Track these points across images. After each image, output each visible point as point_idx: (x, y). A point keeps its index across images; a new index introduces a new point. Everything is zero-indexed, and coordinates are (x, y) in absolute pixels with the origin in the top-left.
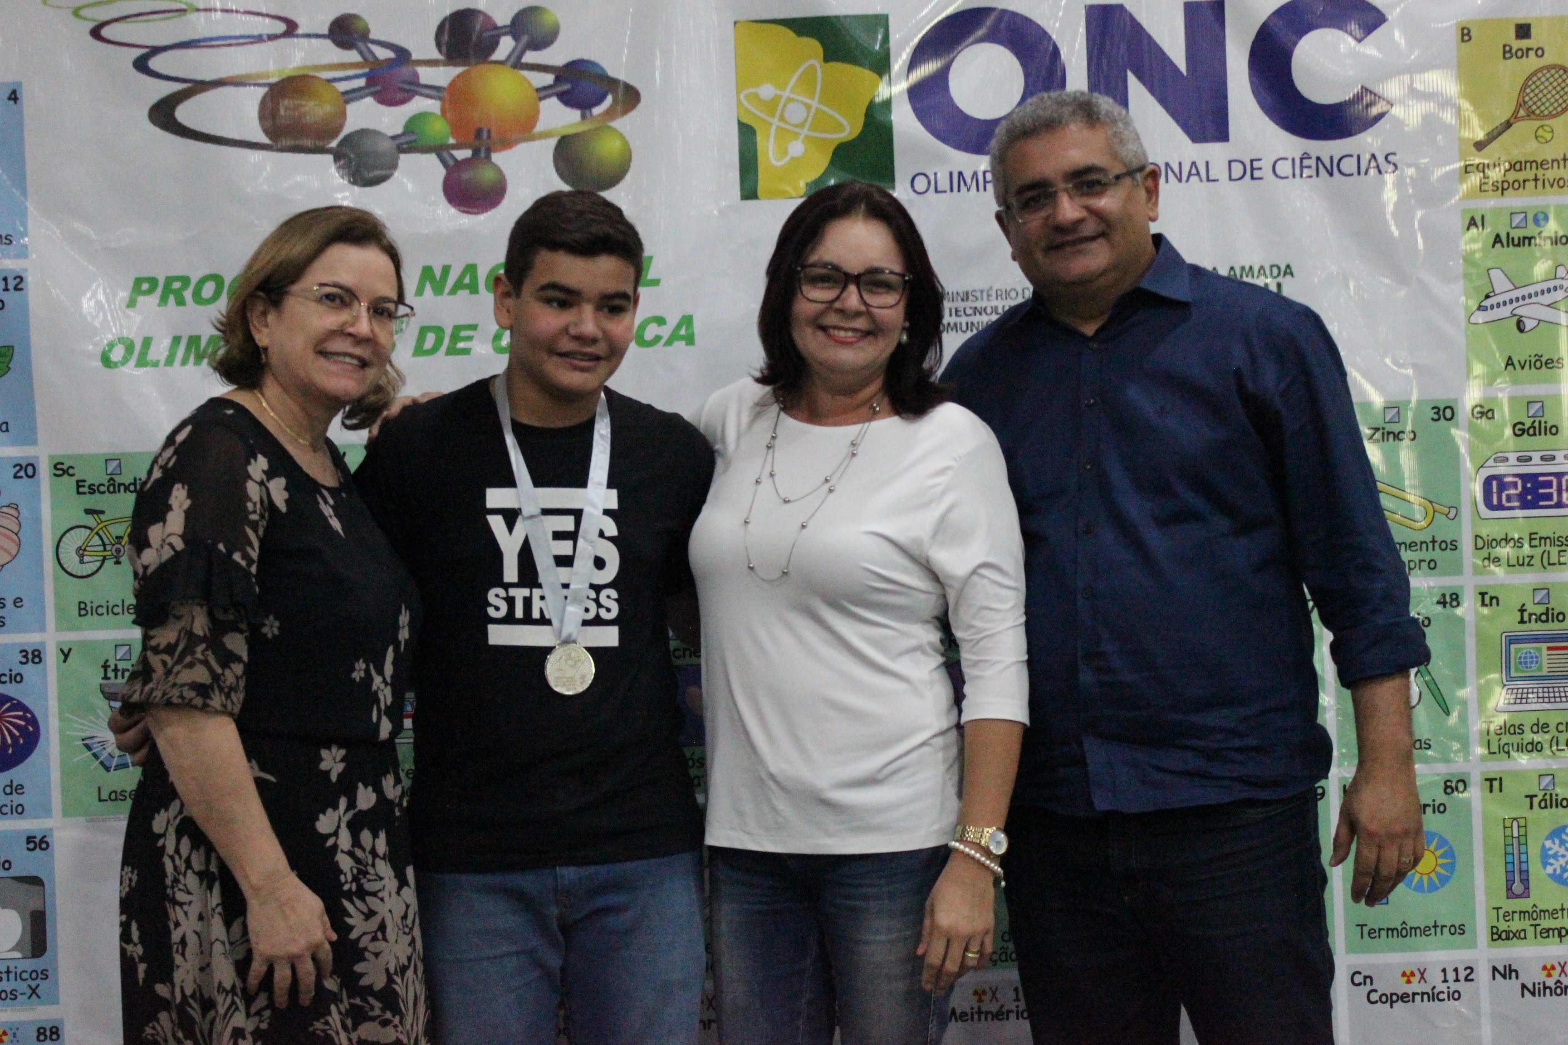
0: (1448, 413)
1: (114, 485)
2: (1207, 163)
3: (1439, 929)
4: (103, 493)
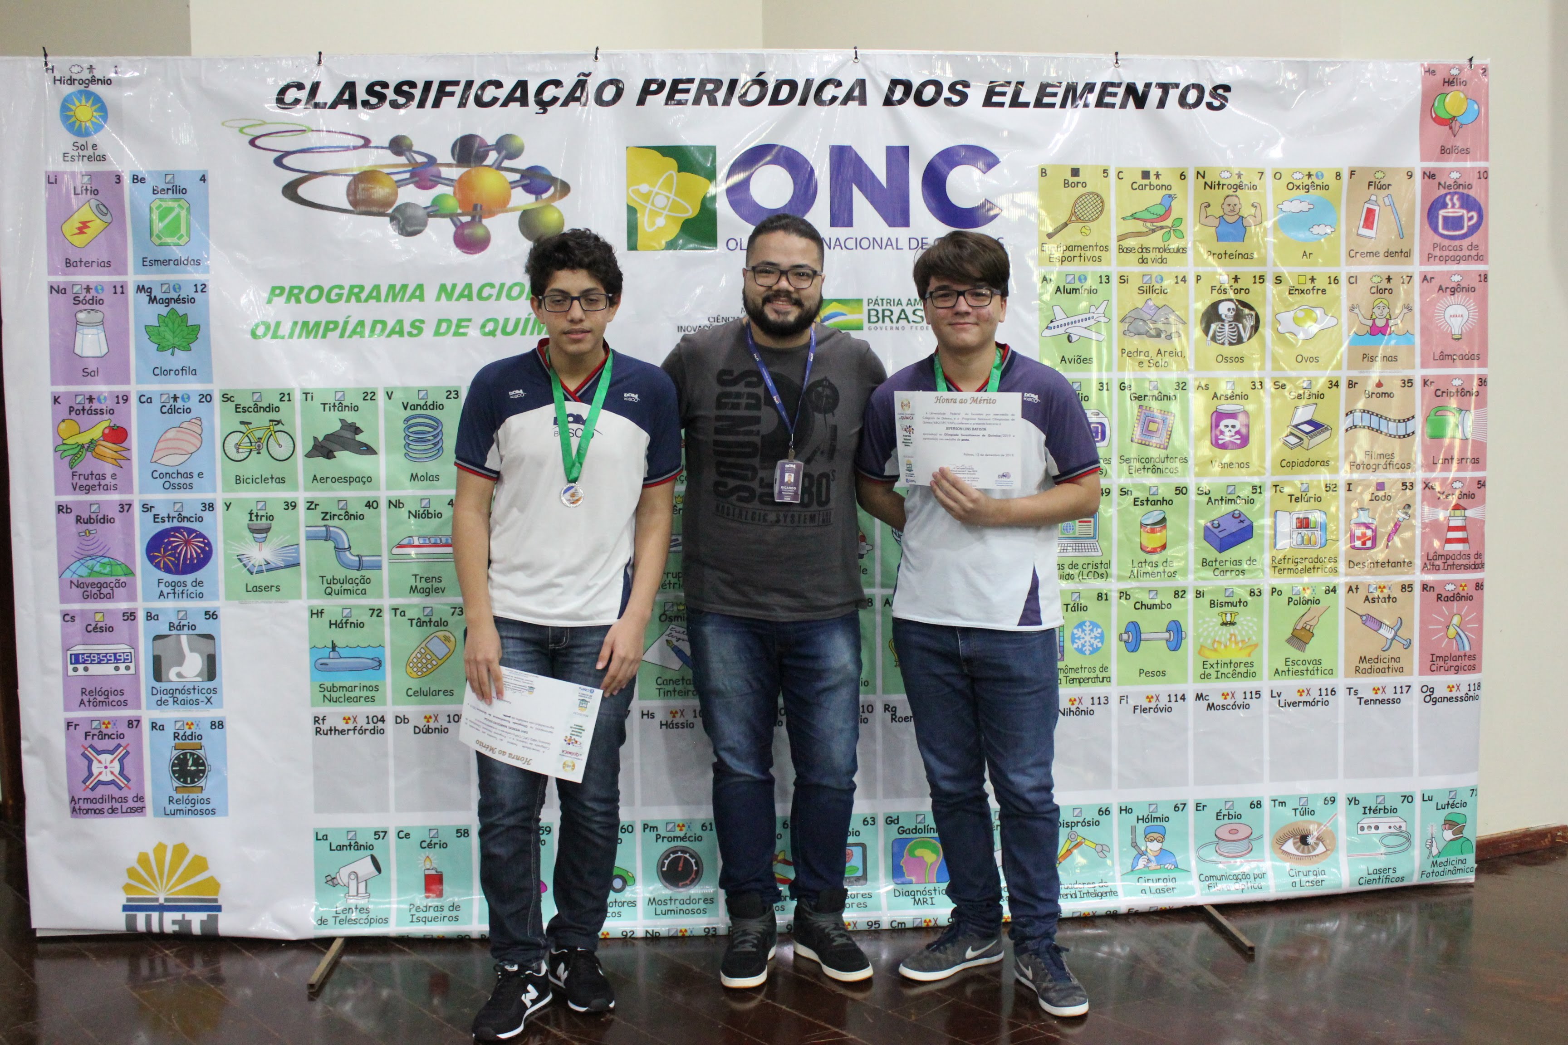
1: (257, 408)
2: (897, 239)
4: (251, 412)
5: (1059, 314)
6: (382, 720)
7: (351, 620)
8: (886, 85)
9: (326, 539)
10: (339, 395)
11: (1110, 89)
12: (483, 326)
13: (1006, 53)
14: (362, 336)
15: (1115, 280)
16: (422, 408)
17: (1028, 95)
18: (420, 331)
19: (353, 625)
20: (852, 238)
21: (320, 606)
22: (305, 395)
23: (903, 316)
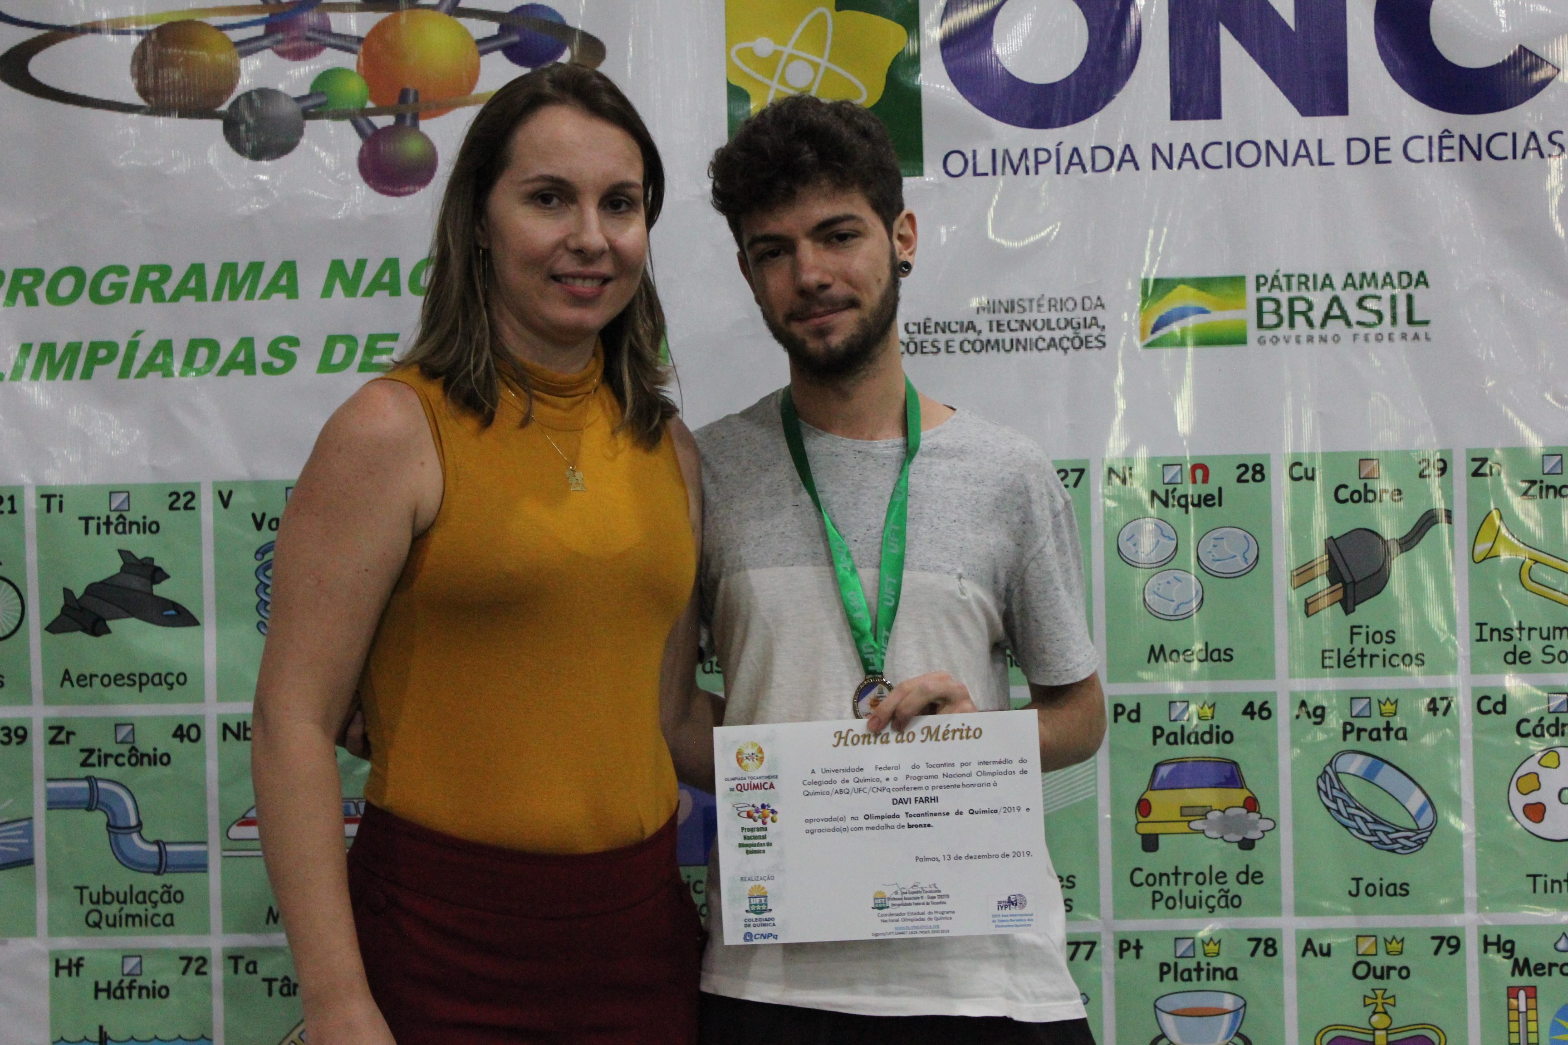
2: (1320, 141)
7: (141, 981)
9: (89, 809)
10: (117, 501)
18: (290, 360)
19: (144, 992)
20: (1220, 143)
21: (75, 951)
22: (45, 500)
23: (1335, 311)
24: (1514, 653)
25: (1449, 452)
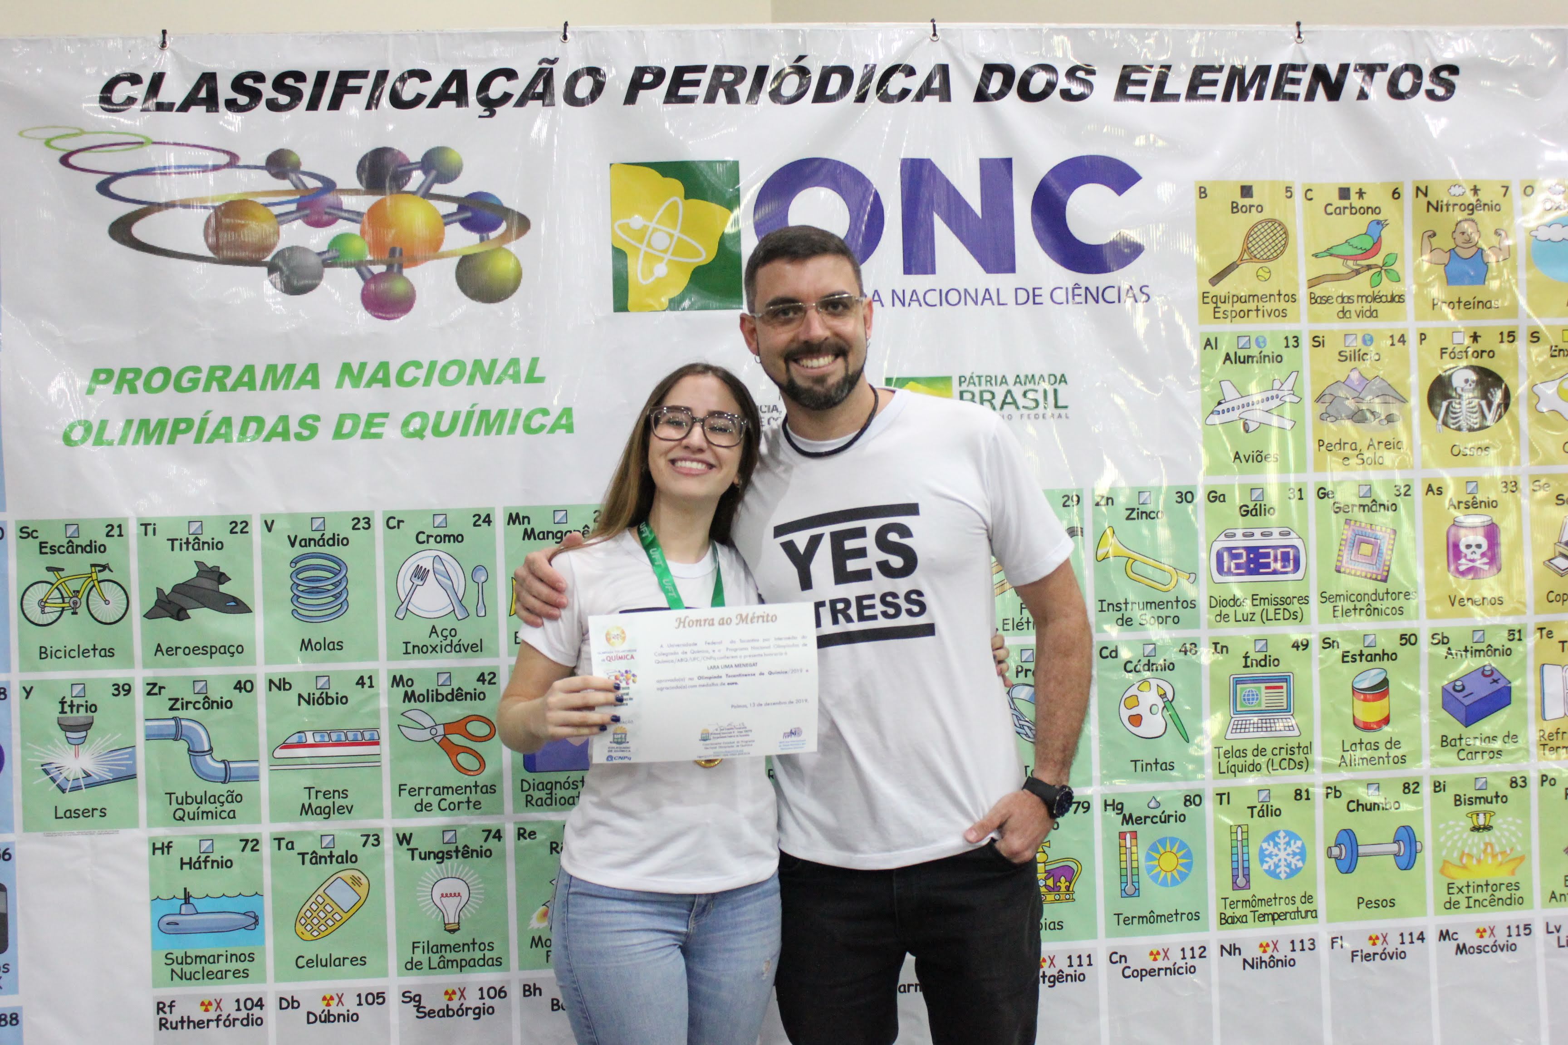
0: (1189, 497)
1: (72, 546)
2: (998, 290)
3: (1179, 916)
4: (63, 553)
5: (1230, 392)
6: (260, 1004)
7: (213, 857)
8: (977, 73)
9: (176, 740)
10: (194, 527)
11: (1292, 74)
12: (406, 424)
13: (1144, 26)
14: (228, 440)
15: (1306, 342)
16: (317, 543)
17: (1177, 84)
18: (314, 431)
19: (215, 864)
20: (934, 290)
21: (166, 837)
22: (143, 527)
23: (1009, 400)
24: (1122, 619)
25: (1081, 490)
